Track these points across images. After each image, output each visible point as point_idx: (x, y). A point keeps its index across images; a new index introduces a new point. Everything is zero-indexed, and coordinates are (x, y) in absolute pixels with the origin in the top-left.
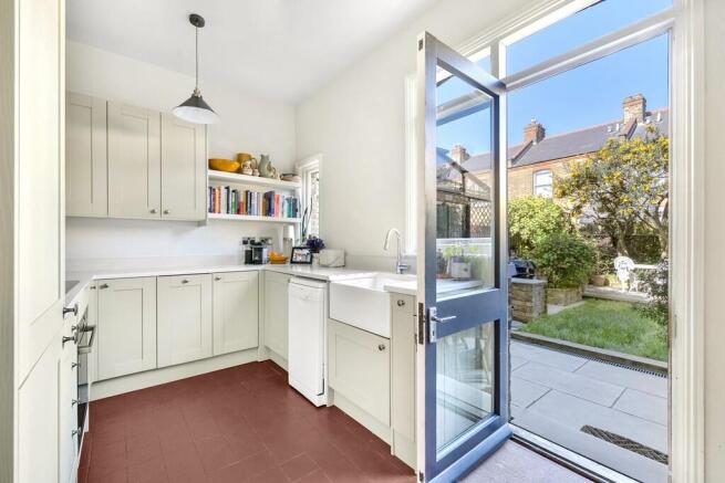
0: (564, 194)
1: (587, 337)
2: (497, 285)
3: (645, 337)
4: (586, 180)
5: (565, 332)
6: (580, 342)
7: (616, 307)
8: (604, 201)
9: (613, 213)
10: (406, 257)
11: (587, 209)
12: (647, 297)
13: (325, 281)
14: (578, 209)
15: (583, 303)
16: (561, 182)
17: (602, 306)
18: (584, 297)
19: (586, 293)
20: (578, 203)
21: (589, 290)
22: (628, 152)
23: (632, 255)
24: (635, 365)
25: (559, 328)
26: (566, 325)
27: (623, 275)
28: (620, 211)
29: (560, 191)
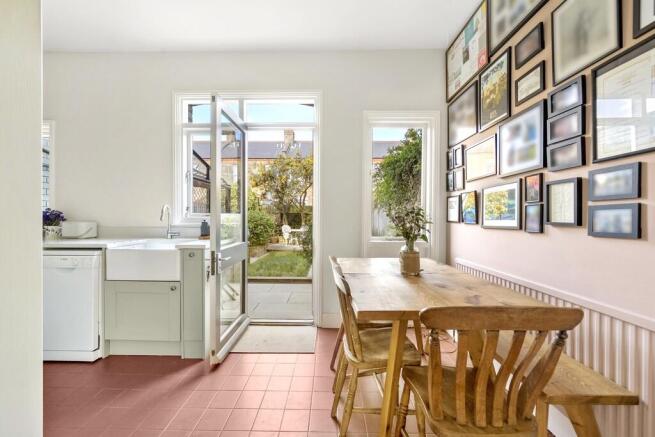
0: (257, 185)
1: (272, 272)
2: (244, 240)
3: (297, 267)
4: (268, 177)
5: (261, 271)
6: (270, 275)
7: (284, 254)
8: (277, 191)
9: (281, 199)
10: (174, 227)
11: (269, 196)
12: (299, 247)
13: (100, 249)
14: (264, 195)
15: (268, 254)
16: (255, 176)
17: (278, 254)
18: (268, 251)
19: (269, 248)
20: (264, 191)
21: (270, 246)
22: (288, 164)
23: (290, 224)
24: (295, 281)
25: (258, 270)
26: (261, 268)
27: (286, 235)
28: (285, 198)
29: (254, 183)
